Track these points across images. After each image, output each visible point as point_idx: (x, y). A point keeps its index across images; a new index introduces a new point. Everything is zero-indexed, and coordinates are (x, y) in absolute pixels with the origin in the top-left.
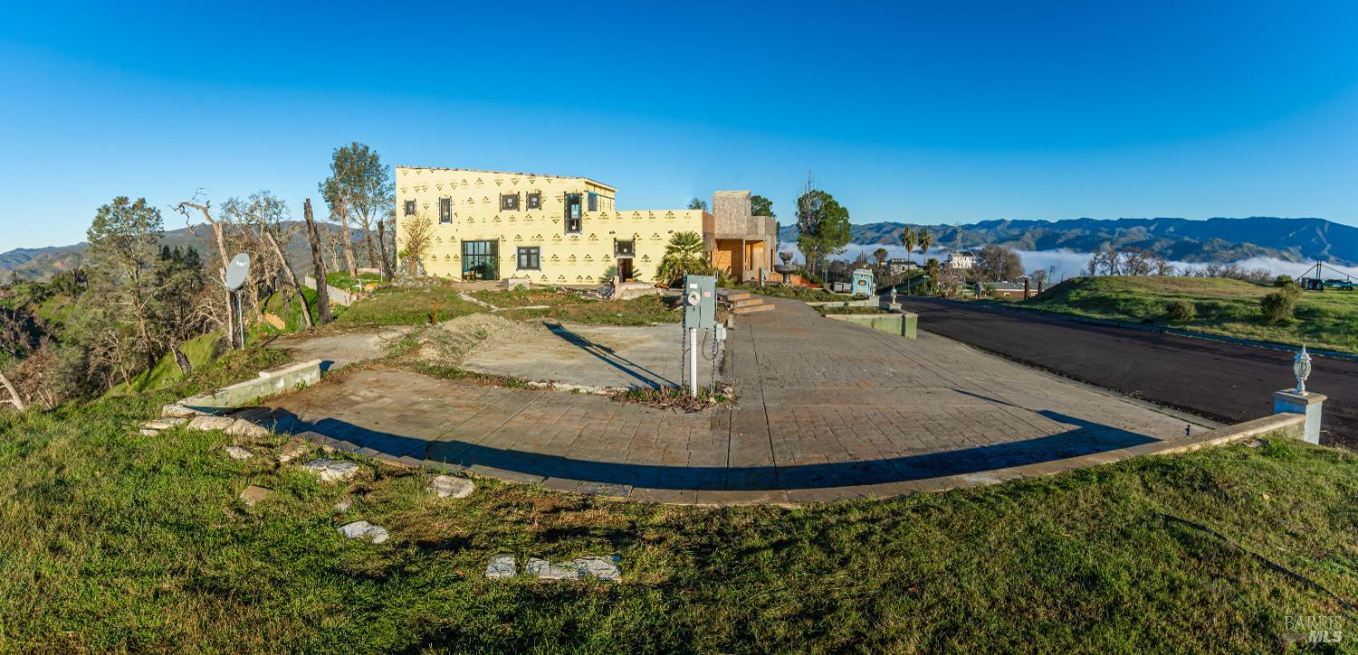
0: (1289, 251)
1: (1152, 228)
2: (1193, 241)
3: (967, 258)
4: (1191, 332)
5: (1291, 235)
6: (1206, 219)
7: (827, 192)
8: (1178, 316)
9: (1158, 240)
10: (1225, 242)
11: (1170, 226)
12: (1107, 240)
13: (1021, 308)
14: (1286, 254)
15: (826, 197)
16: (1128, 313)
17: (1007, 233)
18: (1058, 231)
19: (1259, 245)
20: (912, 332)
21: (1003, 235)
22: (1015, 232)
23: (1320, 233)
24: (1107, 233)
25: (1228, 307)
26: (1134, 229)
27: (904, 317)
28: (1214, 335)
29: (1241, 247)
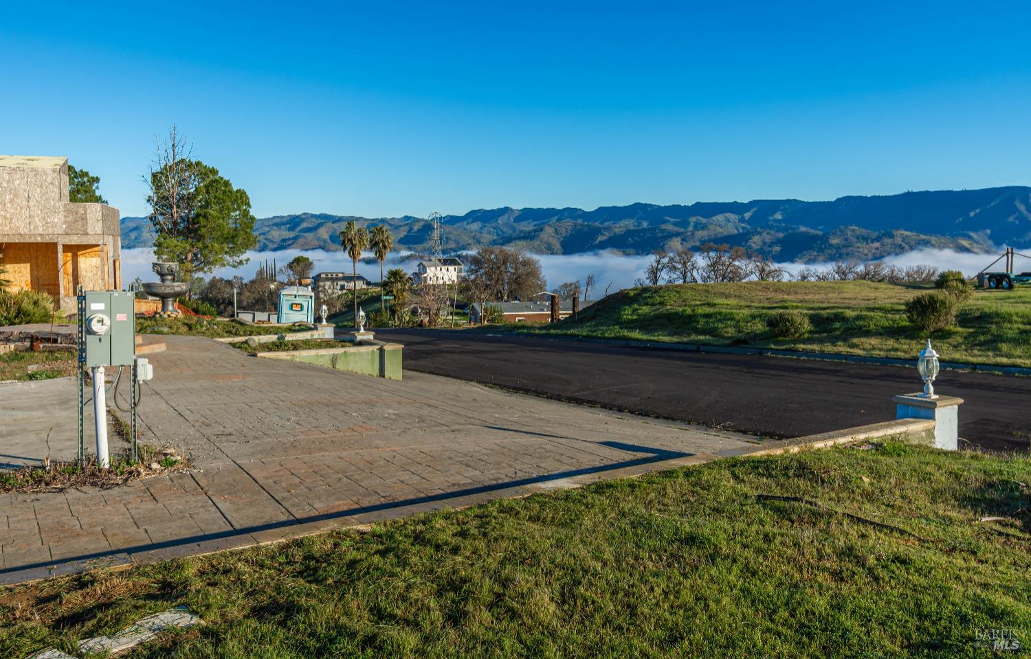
0: (970, 238)
1: (747, 215)
2: (812, 231)
3: (451, 268)
4: (805, 352)
5: (972, 214)
6: (833, 199)
7: (208, 163)
8: (785, 333)
9: (756, 233)
10: (864, 232)
11: (775, 212)
12: (677, 234)
13: (548, 336)
14: (965, 243)
15: (207, 173)
16: (712, 332)
17: (514, 229)
18: (597, 224)
19: (920, 231)
20: (395, 370)
21: (508, 232)
22: (528, 226)
23: (1022, 207)
24: (675, 224)
25: (858, 318)
26: (720, 218)
27: (382, 351)
28: (838, 355)
29: (892, 236)
